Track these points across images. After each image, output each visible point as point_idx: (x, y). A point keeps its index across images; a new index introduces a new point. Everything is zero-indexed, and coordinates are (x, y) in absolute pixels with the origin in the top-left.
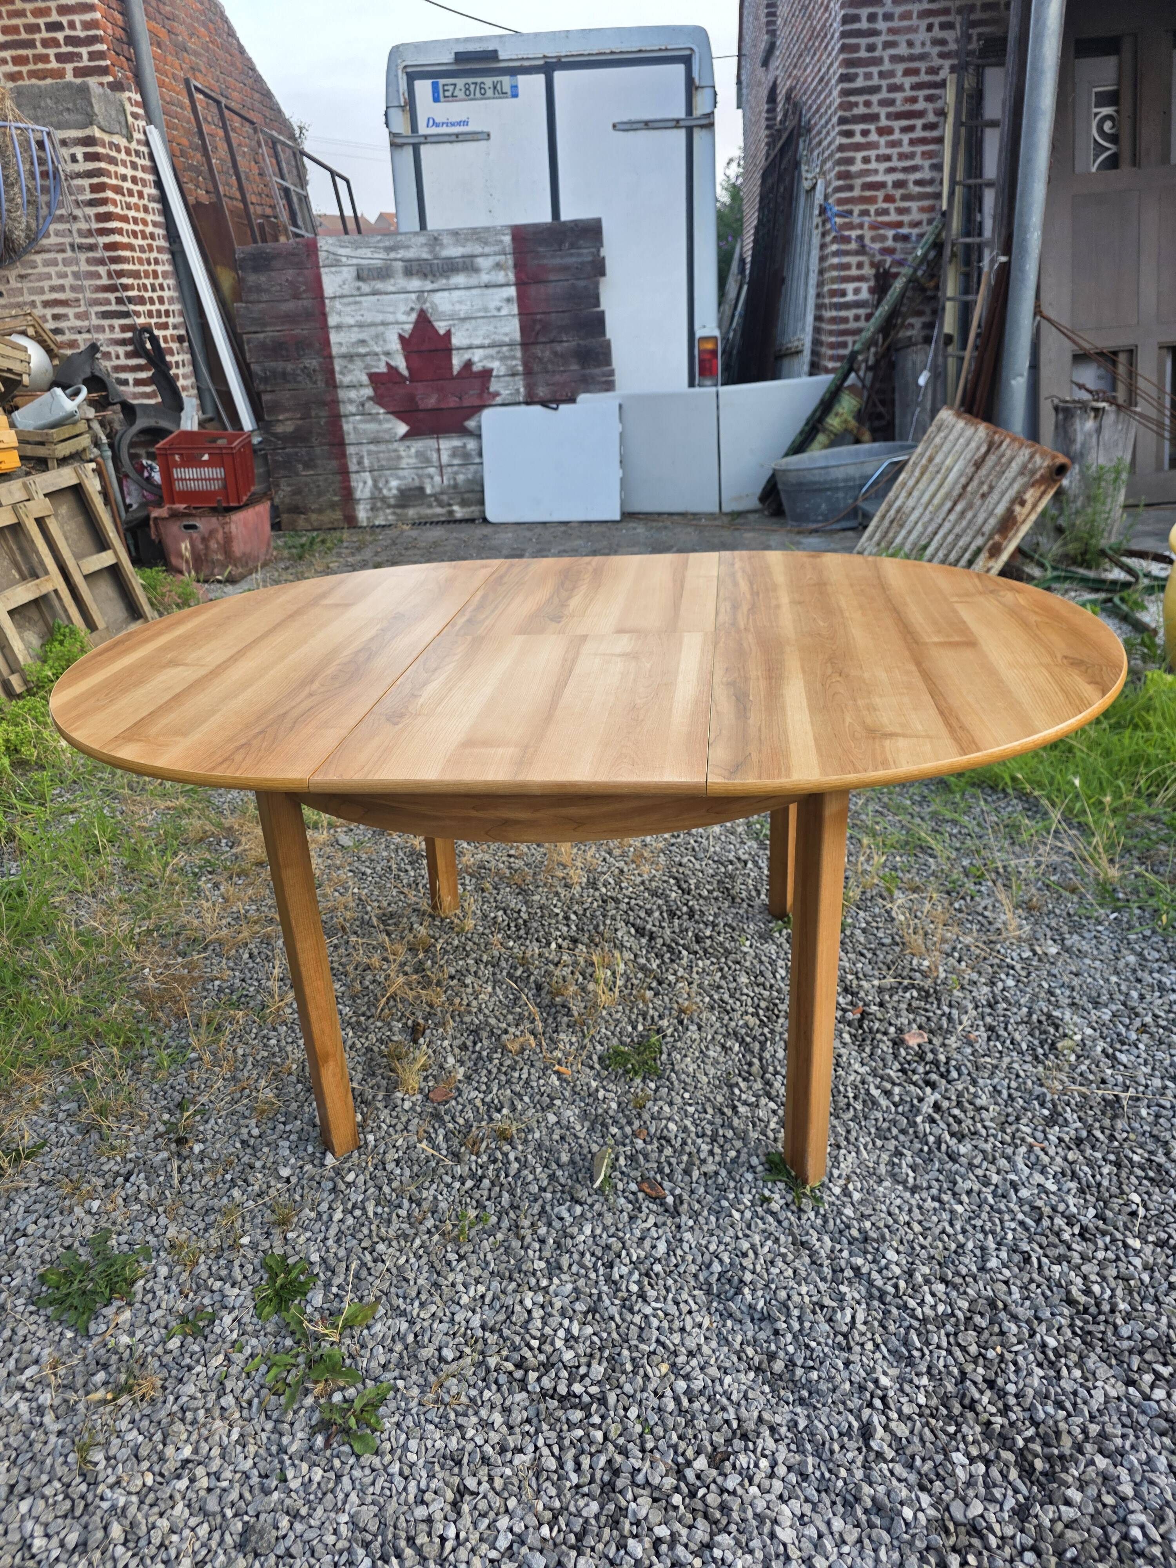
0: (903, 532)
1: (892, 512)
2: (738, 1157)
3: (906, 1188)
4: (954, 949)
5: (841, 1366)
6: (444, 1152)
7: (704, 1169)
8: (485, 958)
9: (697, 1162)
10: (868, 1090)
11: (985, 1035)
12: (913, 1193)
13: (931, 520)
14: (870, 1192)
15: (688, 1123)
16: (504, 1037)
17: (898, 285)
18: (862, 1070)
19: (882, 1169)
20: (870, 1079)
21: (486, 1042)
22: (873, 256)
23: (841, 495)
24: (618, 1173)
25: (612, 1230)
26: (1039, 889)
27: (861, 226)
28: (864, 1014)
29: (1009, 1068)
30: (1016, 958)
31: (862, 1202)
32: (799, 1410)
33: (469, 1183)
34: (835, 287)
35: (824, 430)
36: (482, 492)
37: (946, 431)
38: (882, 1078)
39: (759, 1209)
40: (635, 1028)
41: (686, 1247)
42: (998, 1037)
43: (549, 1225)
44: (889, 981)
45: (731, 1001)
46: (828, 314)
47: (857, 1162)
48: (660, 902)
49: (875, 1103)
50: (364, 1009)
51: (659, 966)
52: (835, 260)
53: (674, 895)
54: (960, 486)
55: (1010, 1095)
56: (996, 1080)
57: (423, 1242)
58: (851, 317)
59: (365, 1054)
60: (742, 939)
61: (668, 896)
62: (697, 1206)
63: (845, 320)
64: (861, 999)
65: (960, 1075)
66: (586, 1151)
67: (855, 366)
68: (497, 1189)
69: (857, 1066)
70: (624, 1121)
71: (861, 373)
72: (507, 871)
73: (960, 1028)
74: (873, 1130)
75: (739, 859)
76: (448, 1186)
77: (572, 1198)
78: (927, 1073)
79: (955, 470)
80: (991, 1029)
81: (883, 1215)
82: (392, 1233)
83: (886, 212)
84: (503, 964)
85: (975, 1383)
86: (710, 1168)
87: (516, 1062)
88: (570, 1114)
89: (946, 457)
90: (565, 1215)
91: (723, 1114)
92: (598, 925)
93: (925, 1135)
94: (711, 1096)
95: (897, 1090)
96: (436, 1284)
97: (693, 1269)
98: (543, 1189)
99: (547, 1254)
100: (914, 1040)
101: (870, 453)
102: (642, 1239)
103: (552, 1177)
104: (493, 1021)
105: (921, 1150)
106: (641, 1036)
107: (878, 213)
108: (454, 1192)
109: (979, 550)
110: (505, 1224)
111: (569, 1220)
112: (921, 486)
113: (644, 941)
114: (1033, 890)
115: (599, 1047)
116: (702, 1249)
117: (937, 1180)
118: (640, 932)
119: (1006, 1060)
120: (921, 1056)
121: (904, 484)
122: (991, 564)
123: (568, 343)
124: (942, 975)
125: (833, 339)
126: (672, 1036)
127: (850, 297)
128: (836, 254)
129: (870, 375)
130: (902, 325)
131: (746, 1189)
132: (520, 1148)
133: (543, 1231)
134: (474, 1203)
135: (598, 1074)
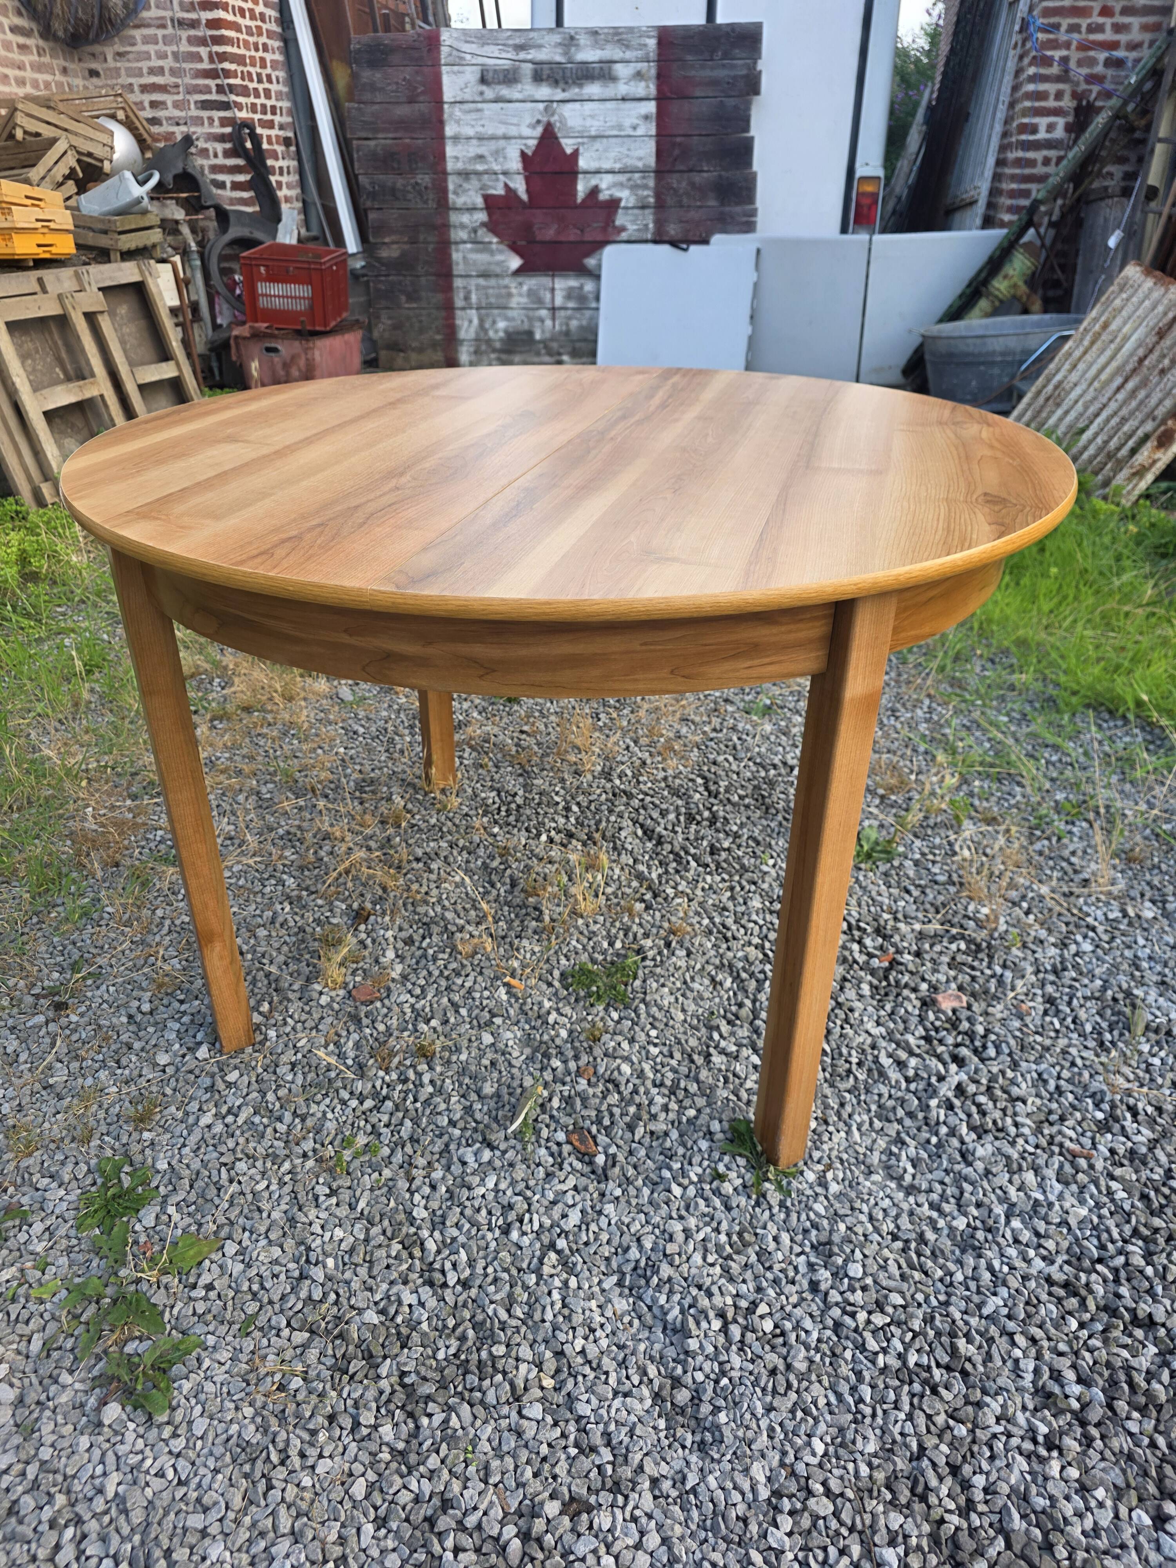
0: (1059, 412)
1: (1050, 387)
2: (696, 1118)
3: (900, 1186)
4: (1023, 897)
5: (760, 1411)
6: (350, 1062)
7: (652, 1127)
8: (461, 843)
9: (646, 1117)
10: (876, 1058)
11: (1041, 1008)
12: (908, 1194)
13: (1095, 398)
14: (853, 1184)
15: (647, 1067)
16: (458, 935)
17: (1100, 120)
18: (876, 1031)
19: (875, 1158)
20: (883, 1043)
21: (435, 938)
22: (1077, 84)
23: (996, 371)
24: (546, 1118)
25: (521, 1186)
26: (1146, 838)
27: (1067, 45)
28: (894, 963)
29: (1064, 1052)
30: (1101, 917)
31: (839, 1196)
32: (694, 1459)
33: (369, 1103)
34: (1025, 120)
35: (989, 294)
36: (595, 341)
37: (1131, 291)
38: (898, 1044)
39: (707, 1187)
40: (612, 944)
41: (603, 1222)
42: (1058, 1011)
43: (448, 1169)
44: (935, 927)
45: (734, 927)
46: (1011, 155)
47: (845, 1144)
48: (680, 802)
49: (882, 1074)
50: (308, 882)
51: (660, 876)
52: (1031, 87)
53: (697, 796)
54: (1136, 358)
55: (1058, 1087)
56: (1043, 1066)
57: (294, 1167)
58: (1040, 160)
59: (296, 934)
60: (766, 857)
61: (690, 797)
62: (631, 1172)
63: (1032, 163)
64: (894, 945)
65: (998, 1053)
66: (516, 1083)
67: (1036, 219)
68: (401, 1114)
69: (870, 1026)
70: (570, 1054)
71: (1042, 230)
72: (514, 749)
73: (1011, 994)
74: (874, 1107)
75: (785, 764)
76: (344, 1103)
77: (484, 1139)
78: (957, 1045)
79: (1133, 339)
80: (1050, 1001)
81: (864, 1218)
82: (261, 1150)
83: (1100, 28)
84: (481, 852)
85: (934, 1465)
86: (660, 1126)
87: (463, 966)
88: (510, 1036)
89: (1125, 323)
90: (470, 1159)
91: (692, 1061)
92: (600, 821)
93: (938, 1123)
94: (683, 1038)
95: (913, 1062)
96: (292, 1221)
97: (606, 1251)
98: (452, 1123)
99: (435, 1205)
100: (947, 1003)
101: (1038, 324)
102: (554, 1203)
103: (468, 1110)
104: (449, 915)
105: (928, 1141)
106: (618, 955)
107: (1091, 29)
108: (349, 1111)
109: (1146, 438)
110: (398, 1158)
111: (472, 1164)
112: (1088, 357)
113: (649, 845)
114: (1138, 838)
115: (563, 961)
116: (622, 1227)
117: (942, 1183)
118: (648, 833)
119: (1062, 1042)
120: (954, 1024)
121: (1069, 354)
122: (1158, 455)
123: (708, 175)
124: (1003, 927)
125: (1014, 186)
126: (654, 959)
127: (1042, 135)
128: (1032, 79)
129: (1052, 232)
130: (1099, 174)
131: (696, 1160)
132: (439, 1069)
133: (438, 1174)
134: (369, 1128)
135: (556, 994)
